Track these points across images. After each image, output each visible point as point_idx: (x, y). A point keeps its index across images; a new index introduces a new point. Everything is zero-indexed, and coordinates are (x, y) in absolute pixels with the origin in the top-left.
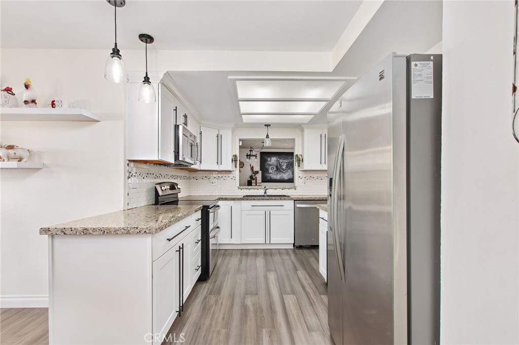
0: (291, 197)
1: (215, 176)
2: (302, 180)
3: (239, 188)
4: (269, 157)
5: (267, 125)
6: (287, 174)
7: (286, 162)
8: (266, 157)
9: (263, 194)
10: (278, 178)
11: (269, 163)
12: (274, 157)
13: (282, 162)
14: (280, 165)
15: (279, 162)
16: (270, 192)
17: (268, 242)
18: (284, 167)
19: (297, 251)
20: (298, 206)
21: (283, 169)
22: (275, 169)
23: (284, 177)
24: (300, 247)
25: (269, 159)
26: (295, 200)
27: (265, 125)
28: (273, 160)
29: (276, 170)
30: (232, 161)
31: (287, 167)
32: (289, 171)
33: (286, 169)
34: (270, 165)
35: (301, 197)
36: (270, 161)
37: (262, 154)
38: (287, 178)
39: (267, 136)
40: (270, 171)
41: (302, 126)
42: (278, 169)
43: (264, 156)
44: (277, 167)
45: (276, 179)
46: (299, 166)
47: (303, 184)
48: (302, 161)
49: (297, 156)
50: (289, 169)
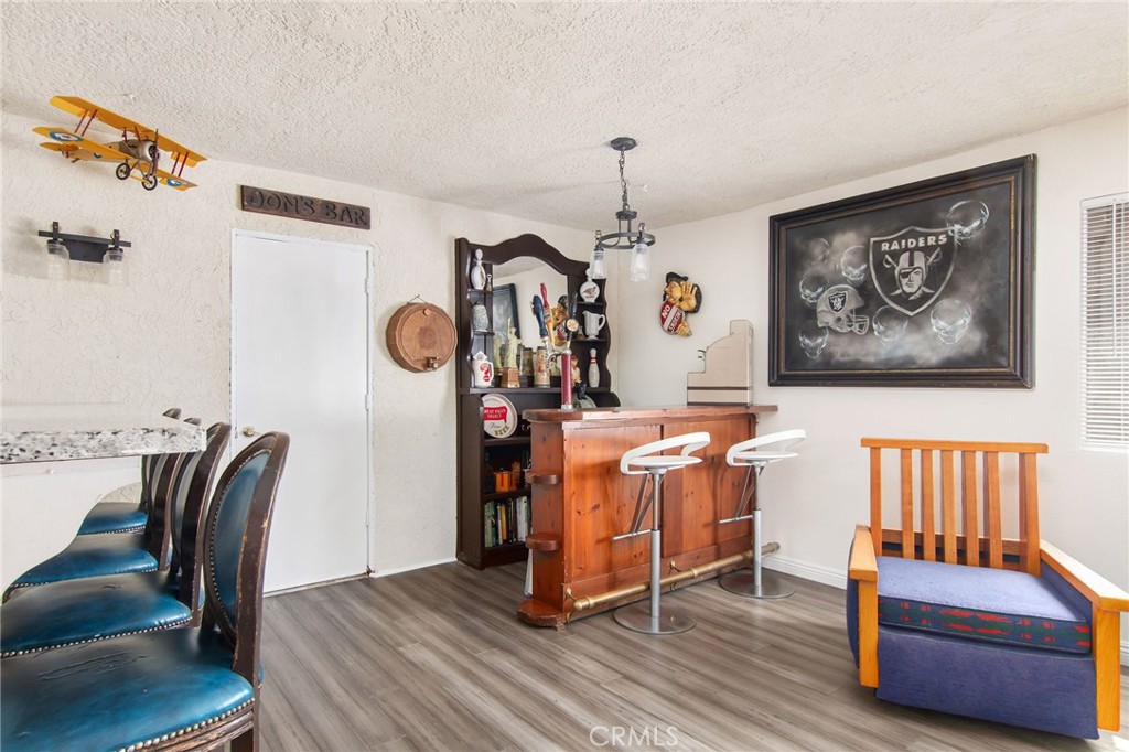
4: (819, 235)
6: (937, 325)
7: (928, 250)
8: (799, 241)
10: (874, 359)
11: (820, 270)
12: (845, 231)
14: (890, 281)
15: (879, 257)
18: (913, 285)
21: (903, 299)
22: (852, 303)
25: (817, 249)
28: (844, 248)
29: (859, 311)
31: (934, 277)
32: (946, 303)
33: (925, 297)
36: (826, 258)
37: (783, 225)
40: (831, 320)
42: (875, 300)
43: (793, 235)
44: (863, 289)
45: (855, 364)
50: (952, 289)
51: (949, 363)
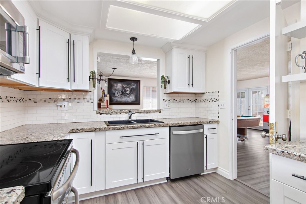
2: (166, 103)
3: (97, 113)
4: (116, 83)
5: (134, 39)
6: (131, 97)
7: (130, 88)
8: (112, 83)
9: (127, 119)
10: (123, 101)
11: (116, 88)
12: (119, 83)
13: (126, 88)
14: (125, 91)
15: (124, 88)
16: (134, 117)
17: (141, 181)
18: (128, 92)
19: (173, 185)
20: (175, 133)
21: (127, 94)
22: (121, 93)
23: (128, 100)
25: (115, 85)
26: (170, 127)
27: (131, 39)
28: (119, 86)
29: (121, 95)
30: (90, 78)
31: (130, 91)
32: (132, 95)
33: (129, 94)
34: (116, 90)
36: (117, 86)
37: (110, 80)
38: (130, 101)
39: (134, 52)
40: (117, 95)
42: (123, 93)
43: (111, 82)
44: (122, 92)
45: (121, 102)
46: (165, 88)
47: (167, 107)
48: (169, 82)
49: (163, 77)
50: (132, 93)
51: (132, 102)
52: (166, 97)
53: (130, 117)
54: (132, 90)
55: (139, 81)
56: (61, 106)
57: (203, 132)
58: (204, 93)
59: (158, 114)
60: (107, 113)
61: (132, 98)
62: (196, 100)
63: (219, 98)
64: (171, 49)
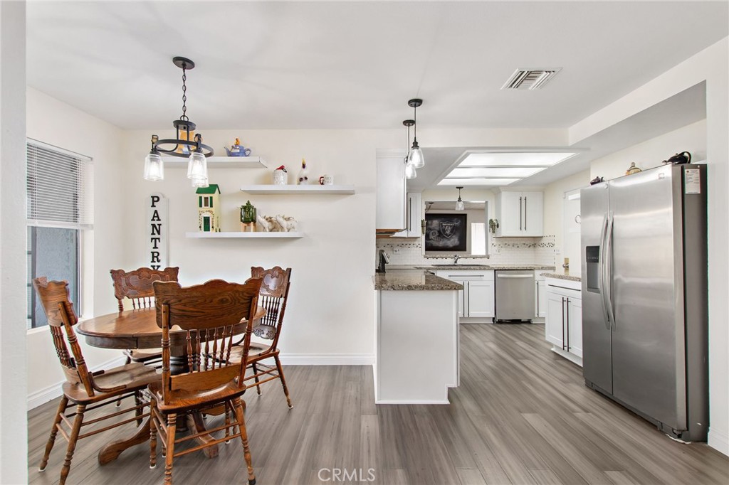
0: (491, 266)
1: (398, 243)
2: (496, 248)
3: (425, 257)
4: (430, 220)
5: (460, 188)
6: (452, 240)
7: (451, 226)
9: (453, 263)
10: (440, 246)
11: (431, 227)
12: (435, 220)
13: (445, 226)
14: (444, 231)
15: (442, 226)
16: (460, 262)
17: (466, 316)
18: (448, 232)
19: (498, 326)
20: (499, 275)
21: (446, 235)
22: (437, 234)
23: (448, 245)
24: (500, 322)
25: (430, 222)
26: (495, 270)
27: (457, 188)
28: (435, 223)
29: (438, 236)
31: (452, 231)
32: (454, 236)
33: (450, 235)
34: (431, 229)
35: (502, 266)
36: (431, 224)
38: (451, 246)
39: (460, 200)
40: (431, 237)
41: (500, 188)
42: (441, 234)
44: (439, 232)
45: (438, 247)
46: (494, 232)
47: (497, 253)
48: (498, 226)
49: (491, 221)
50: (454, 234)
51: (454, 247)
52: (494, 241)
53: (456, 262)
54: (454, 230)
55: (465, 215)
56: (396, 251)
57: (534, 277)
58: (542, 237)
59: (486, 259)
60: (433, 258)
61: (454, 241)
62: (534, 245)
63: (555, 243)
64: (499, 192)
